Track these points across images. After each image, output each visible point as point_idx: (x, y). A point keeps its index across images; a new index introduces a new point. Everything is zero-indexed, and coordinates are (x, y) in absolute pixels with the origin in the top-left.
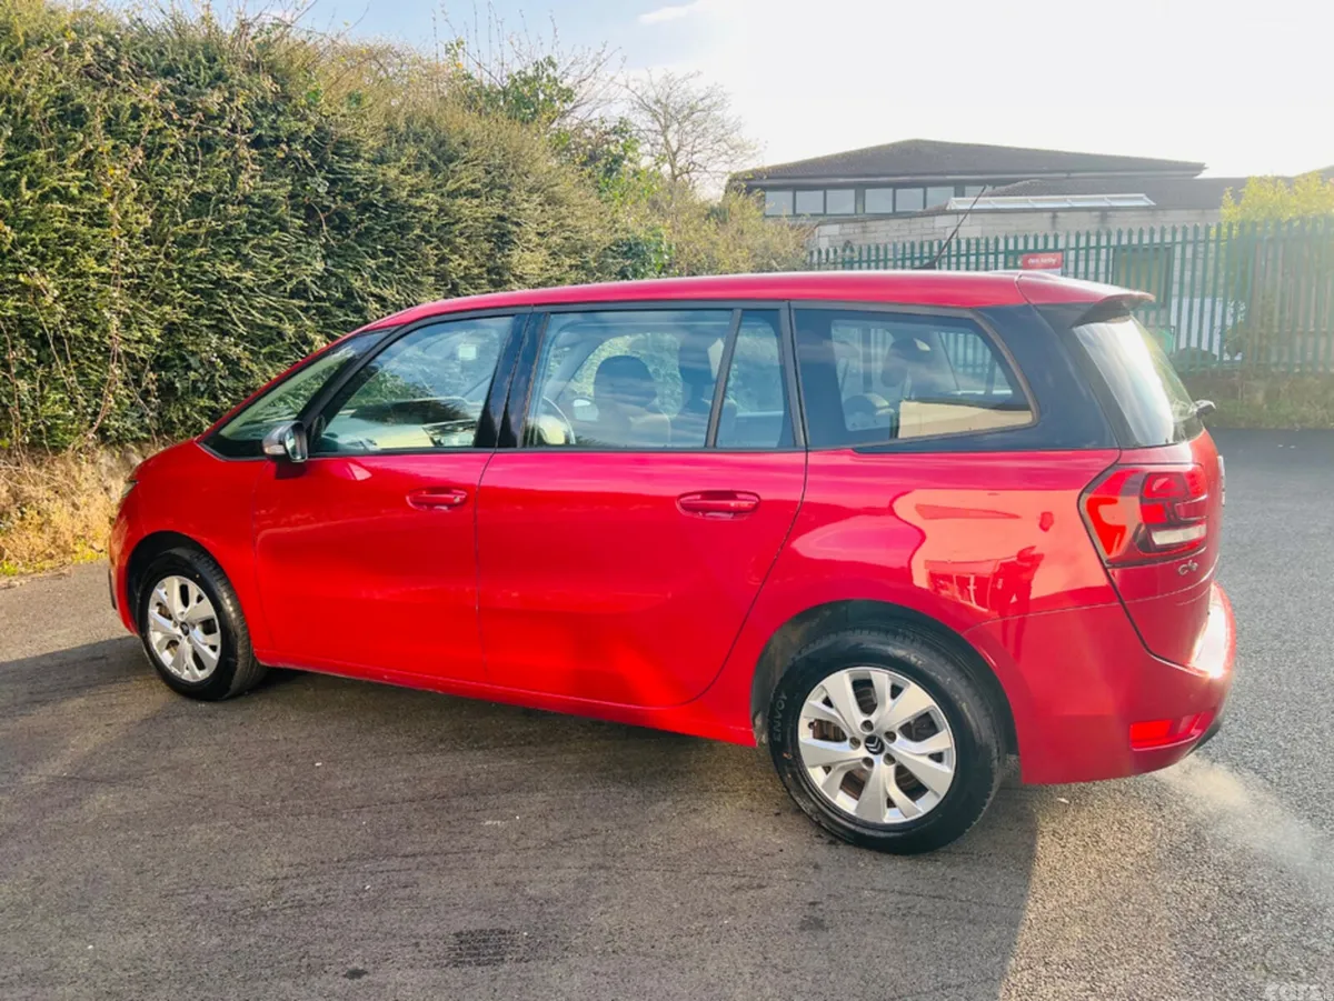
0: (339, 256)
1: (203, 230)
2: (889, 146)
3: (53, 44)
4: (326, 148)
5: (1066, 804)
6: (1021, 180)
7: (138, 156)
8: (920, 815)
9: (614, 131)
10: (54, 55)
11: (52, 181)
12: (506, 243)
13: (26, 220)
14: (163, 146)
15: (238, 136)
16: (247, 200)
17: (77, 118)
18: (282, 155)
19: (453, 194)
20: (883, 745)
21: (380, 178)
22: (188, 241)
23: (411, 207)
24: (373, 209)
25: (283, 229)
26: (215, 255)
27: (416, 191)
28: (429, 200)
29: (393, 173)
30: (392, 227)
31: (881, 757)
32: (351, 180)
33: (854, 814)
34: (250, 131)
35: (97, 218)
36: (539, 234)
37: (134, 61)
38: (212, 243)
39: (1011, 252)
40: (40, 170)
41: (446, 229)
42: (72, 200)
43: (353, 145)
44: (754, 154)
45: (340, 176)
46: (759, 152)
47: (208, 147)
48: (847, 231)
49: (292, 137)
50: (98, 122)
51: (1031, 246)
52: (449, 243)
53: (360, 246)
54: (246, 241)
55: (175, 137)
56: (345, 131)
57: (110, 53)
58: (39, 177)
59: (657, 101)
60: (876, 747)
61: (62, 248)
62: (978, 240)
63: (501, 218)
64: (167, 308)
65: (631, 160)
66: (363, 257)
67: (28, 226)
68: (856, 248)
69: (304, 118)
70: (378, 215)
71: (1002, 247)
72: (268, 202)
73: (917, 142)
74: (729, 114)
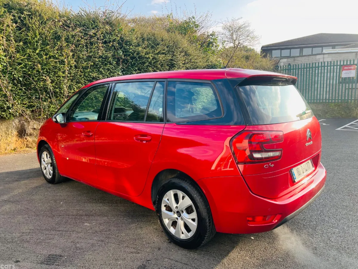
0: (127, 71)
1: (89, 65)
2: (312, 35)
3: (53, 21)
4: (123, 43)
5: (253, 239)
6: (352, 44)
7: (73, 47)
8: (189, 237)
9: (211, 35)
10: (54, 23)
11: (52, 54)
12: (174, 66)
13: (45, 63)
14: (79, 44)
15: (99, 41)
16: (101, 57)
17: (58, 38)
18: (111, 45)
19: (158, 54)
20: (180, 214)
21: (137, 50)
22: (86, 68)
23: (146, 58)
24: (135, 58)
25: (111, 64)
26: (93, 71)
27: (147, 53)
28: (150, 56)
29: (140, 49)
30: (140, 63)
31: (180, 218)
32: (129, 51)
33: (174, 234)
34: (103, 39)
35: (62, 62)
36: (183, 64)
37: (75, 23)
38: (93, 68)
39: (342, 66)
40: (49, 51)
41: (156, 63)
42: (57, 58)
43: (130, 42)
44: (258, 40)
45: (126, 50)
46: (259, 39)
47: (91, 44)
48: (289, 61)
49: (114, 41)
50: (63, 39)
51: (345, 63)
52: (157, 67)
53: (132, 68)
54: (101, 67)
55: (83, 42)
56: (128, 38)
57: (68, 22)
58: (48, 53)
59: (230, 26)
60: (179, 215)
61: (54, 70)
62: (331, 62)
63: (172, 60)
64: (80, 85)
65: (215, 43)
66: (133, 71)
67: (45, 65)
68: (292, 66)
69: (117, 36)
70: (137, 60)
71: (339, 64)
72: (107, 57)
73: (322, 34)
74: (251, 28)
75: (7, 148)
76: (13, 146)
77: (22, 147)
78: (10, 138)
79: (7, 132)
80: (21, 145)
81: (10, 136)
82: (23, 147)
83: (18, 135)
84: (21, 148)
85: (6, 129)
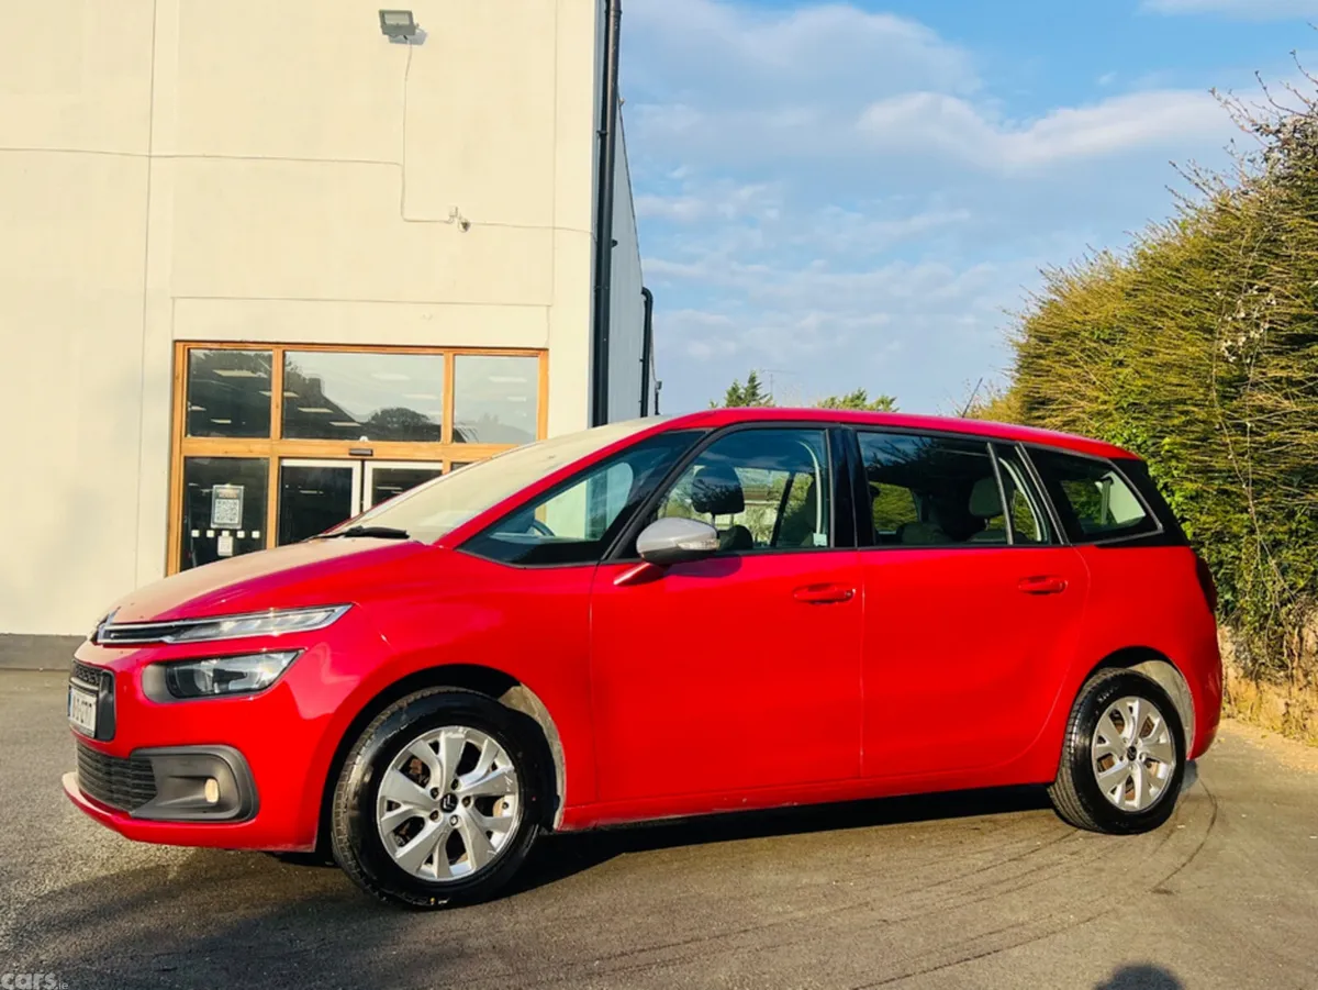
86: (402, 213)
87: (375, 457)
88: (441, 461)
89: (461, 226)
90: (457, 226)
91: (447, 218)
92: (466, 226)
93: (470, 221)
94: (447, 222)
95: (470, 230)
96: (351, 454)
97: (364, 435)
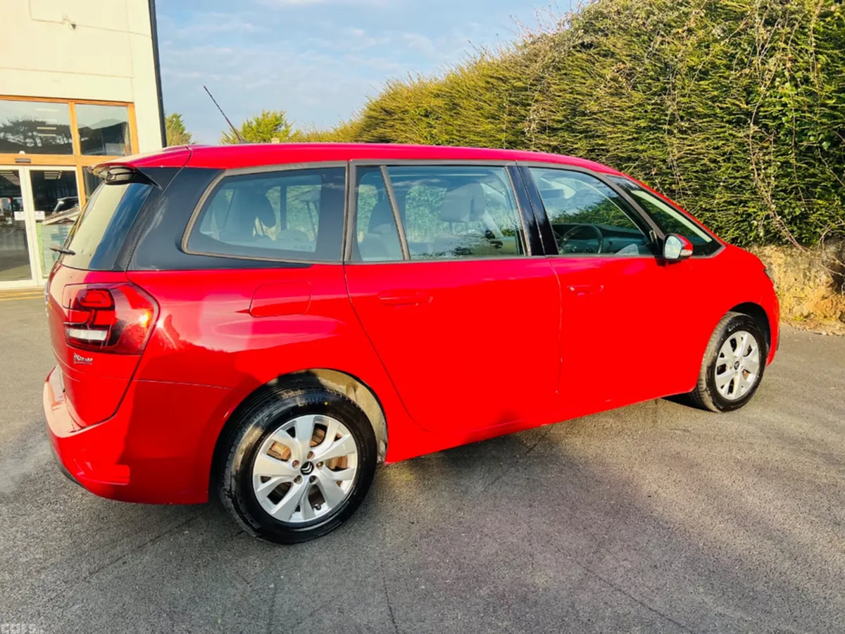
75: (794, 310)
76: (806, 308)
77: (828, 315)
78: (810, 287)
79: (808, 274)
80: (828, 309)
81: (811, 284)
82: (831, 317)
83: (832, 285)
84: (825, 317)
85: (807, 266)
86: (30, 14)
87: (32, 163)
88: (75, 166)
89: (71, 27)
90: (68, 26)
91: (61, 20)
92: (74, 26)
93: (76, 23)
94: (61, 23)
95: (77, 28)
96: (17, 162)
97: (22, 150)
